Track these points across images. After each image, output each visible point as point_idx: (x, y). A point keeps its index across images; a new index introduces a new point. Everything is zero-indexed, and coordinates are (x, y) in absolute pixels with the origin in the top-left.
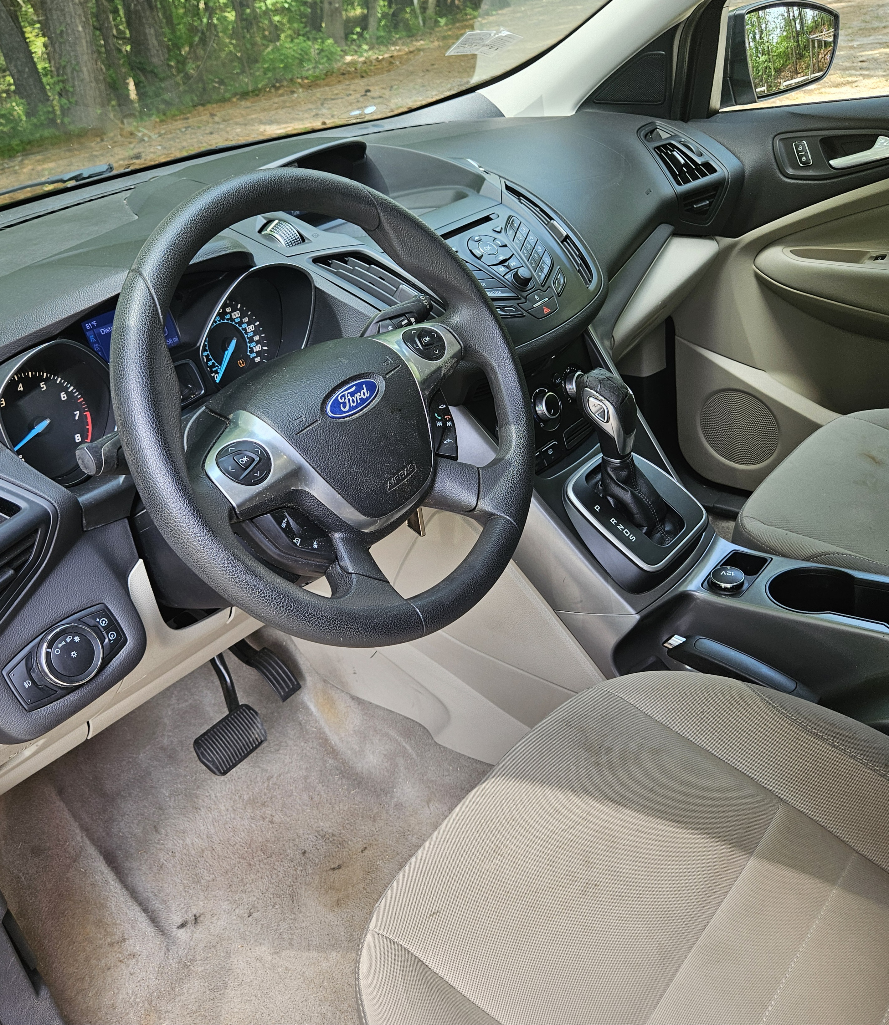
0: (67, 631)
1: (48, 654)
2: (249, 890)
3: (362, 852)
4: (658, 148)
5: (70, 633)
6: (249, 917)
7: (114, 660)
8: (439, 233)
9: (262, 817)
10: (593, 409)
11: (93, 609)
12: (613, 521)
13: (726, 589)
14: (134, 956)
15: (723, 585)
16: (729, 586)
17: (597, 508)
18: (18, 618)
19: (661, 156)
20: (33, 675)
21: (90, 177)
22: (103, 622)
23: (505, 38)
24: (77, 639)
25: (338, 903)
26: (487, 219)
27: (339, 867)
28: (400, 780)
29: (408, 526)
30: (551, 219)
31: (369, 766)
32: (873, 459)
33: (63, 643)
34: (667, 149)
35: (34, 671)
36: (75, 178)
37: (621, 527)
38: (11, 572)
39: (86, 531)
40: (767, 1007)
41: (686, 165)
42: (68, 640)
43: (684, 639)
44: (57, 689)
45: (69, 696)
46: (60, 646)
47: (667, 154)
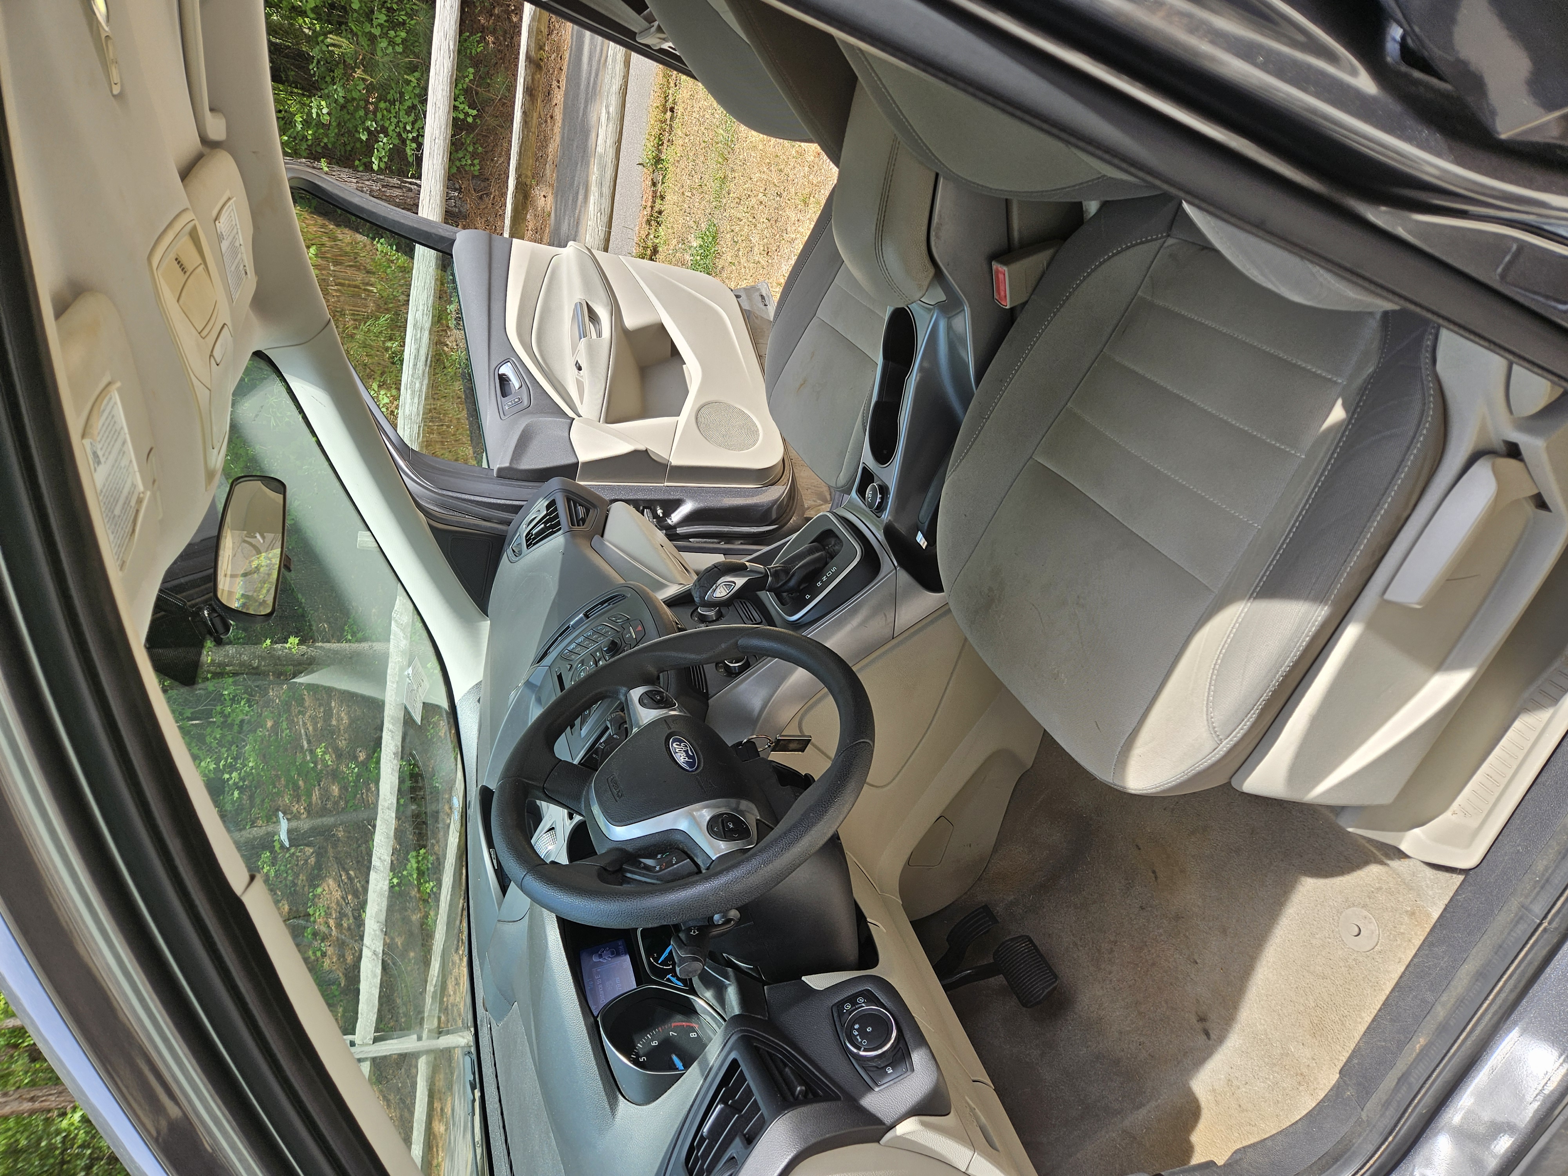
0: (849, 1033)
1: (865, 1050)
2: (1174, 964)
3: (1139, 849)
4: (528, 546)
5: (851, 1032)
6: (1197, 963)
7: (882, 1000)
8: (559, 694)
9: (1110, 953)
10: (724, 593)
11: (835, 1015)
12: (819, 584)
13: (882, 498)
14: (1229, 1080)
15: (878, 500)
16: (879, 496)
17: (808, 597)
18: (832, 1075)
19: (534, 544)
20: (882, 1065)
21: (474, 1074)
22: (848, 1007)
23: (414, 672)
24: (856, 1026)
25: (1183, 871)
26: (560, 677)
27: (1154, 872)
28: (1074, 809)
29: (803, 751)
30: (569, 627)
31: (1065, 842)
32: (802, 385)
33: (858, 1037)
34: (530, 539)
35: (880, 1065)
36: (473, 1088)
37: (824, 578)
38: (787, 1070)
39: (769, 1018)
40: (1159, 470)
41: (546, 523)
42: (856, 1033)
43: (919, 532)
44: (898, 1048)
45: (906, 1038)
46: (860, 1040)
47: (534, 539)
